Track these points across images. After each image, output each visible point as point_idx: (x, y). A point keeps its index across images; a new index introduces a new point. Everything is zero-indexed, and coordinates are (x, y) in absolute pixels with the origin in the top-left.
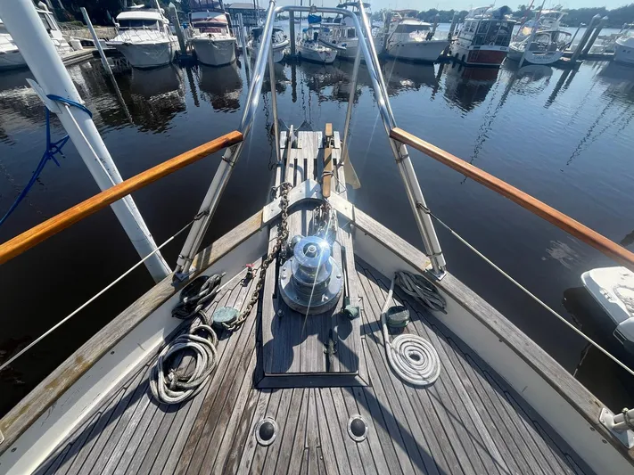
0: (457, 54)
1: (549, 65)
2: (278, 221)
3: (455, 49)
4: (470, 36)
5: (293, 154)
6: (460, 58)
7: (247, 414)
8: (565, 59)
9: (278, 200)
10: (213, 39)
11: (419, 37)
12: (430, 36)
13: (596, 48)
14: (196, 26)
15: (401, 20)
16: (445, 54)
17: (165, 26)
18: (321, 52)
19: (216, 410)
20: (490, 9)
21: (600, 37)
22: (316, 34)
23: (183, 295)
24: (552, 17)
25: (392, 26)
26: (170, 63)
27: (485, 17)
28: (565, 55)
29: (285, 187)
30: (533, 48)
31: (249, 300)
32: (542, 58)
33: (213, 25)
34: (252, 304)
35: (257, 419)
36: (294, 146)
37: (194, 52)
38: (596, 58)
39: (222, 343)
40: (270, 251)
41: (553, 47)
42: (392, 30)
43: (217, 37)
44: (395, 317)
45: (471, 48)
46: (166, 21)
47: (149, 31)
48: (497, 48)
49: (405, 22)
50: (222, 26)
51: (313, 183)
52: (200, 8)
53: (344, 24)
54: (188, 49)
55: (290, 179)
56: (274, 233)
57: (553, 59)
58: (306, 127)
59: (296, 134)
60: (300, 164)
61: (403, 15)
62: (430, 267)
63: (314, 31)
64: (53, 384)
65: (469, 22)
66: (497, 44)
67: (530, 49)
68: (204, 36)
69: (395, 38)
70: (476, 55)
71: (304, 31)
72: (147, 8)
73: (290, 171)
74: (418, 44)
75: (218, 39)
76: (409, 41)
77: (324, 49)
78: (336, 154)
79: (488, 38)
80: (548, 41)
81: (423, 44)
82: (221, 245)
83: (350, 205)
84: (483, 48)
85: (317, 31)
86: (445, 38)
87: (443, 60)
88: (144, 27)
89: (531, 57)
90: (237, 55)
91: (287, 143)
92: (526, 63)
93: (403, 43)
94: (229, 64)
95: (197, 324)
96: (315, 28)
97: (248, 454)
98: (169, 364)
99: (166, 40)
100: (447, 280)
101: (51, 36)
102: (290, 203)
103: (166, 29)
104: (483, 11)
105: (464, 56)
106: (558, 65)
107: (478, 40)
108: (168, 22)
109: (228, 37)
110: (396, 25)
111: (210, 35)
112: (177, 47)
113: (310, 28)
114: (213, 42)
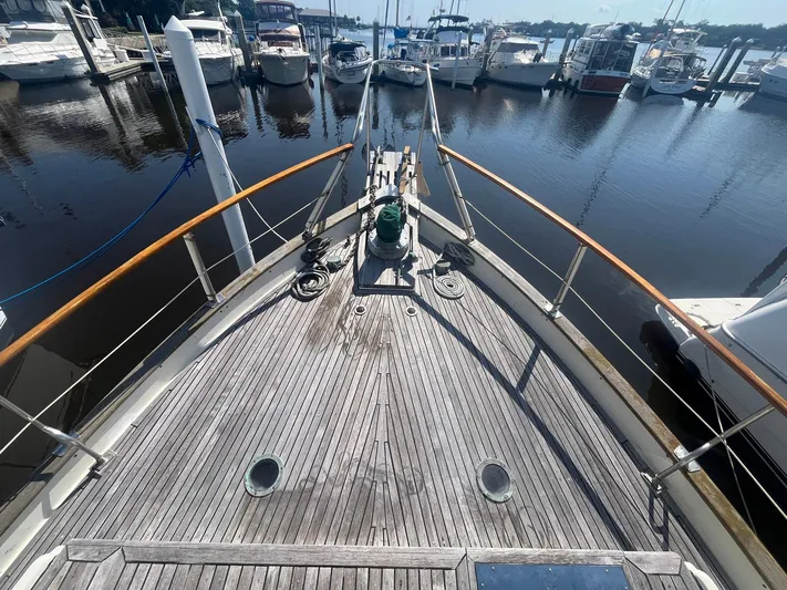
0: (570, 79)
1: (681, 96)
2: (368, 209)
3: (567, 74)
4: (584, 59)
5: (379, 168)
6: (573, 83)
7: (349, 303)
8: (699, 88)
9: (368, 195)
10: (283, 54)
11: (525, 58)
12: (537, 58)
13: (739, 77)
14: (263, 39)
15: (506, 37)
16: (557, 77)
17: (227, 37)
18: (410, 73)
19: (331, 302)
20: (609, 28)
21: (745, 63)
22: (403, 52)
23: (308, 247)
24: (687, 37)
25: (494, 44)
26: (231, 81)
27: (603, 37)
28: (699, 84)
29: (373, 188)
30: (660, 74)
31: (349, 254)
32: (671, 86)
33: (284, 38)
34: (351, 256)
35: (355, 305)
36: (380, 162)
37: (259, 68)
38: (739, 88)
39: (332, 275)
40: (363, 225)
41: (685, 74)
42: (494, 48)
43: (288, 52)
44: (441, 265)
45: (586, 73)
46: (229, 31)
47: (209, 43)
48: (617, 74)
49: (510, 40)
50: (294, 39)
51: (394, 187)
52: (269, 18)
53: (437, 41)
54: (253, 64)
55: (377, 183)
56: (365, 216)
57: (685, 88)
58: (390, 148)
59: (382, 154)
60: (385, 174)
61: (508, 31)
62: (465, 237)
63: (400, 48)
64: (244, 279)
65: (585, 42)
66: (616, 68)
67: (657, 76)
68: (273, 51)
69: (497, 58)
70: (589, 80)
71: (390, 47)
72: (207, 16)
73: (377, 178)
74: (523, 67)
75: (289, 55)
76: (514, 62)
77: (412, 69)
78: (411, 169)
79: (606, 61)
80: (679, 66)
81: (530, 66)
82: (331, 220)
83: (418, 201)
84: (600, 73)
85: (405, 48)
86: (556, 60)
87: (552, 86)
88: (204, 38)
89: (658, 85)
90: (310, 73)
91: (375, 160)
92: (652, 92)
93: (507, 64)
94: (300, 83)
95: (316, 265)
96: (403, 44)
97: (350, 318)
98: (303, 281)
99: (228, 54)
100: (476, 245)
101: (94, 45)
102: (377, 198)
103: (228, 41)
104: (599, 29)
105: (577, 81)
106: (692, 95)
107: (594, 63)
108: (231, 32)
109: (301, 52)
110: (499, 42)
111: (280, 50)
112: (240, 61)
113: (397, 44)
114: (284, 59)
